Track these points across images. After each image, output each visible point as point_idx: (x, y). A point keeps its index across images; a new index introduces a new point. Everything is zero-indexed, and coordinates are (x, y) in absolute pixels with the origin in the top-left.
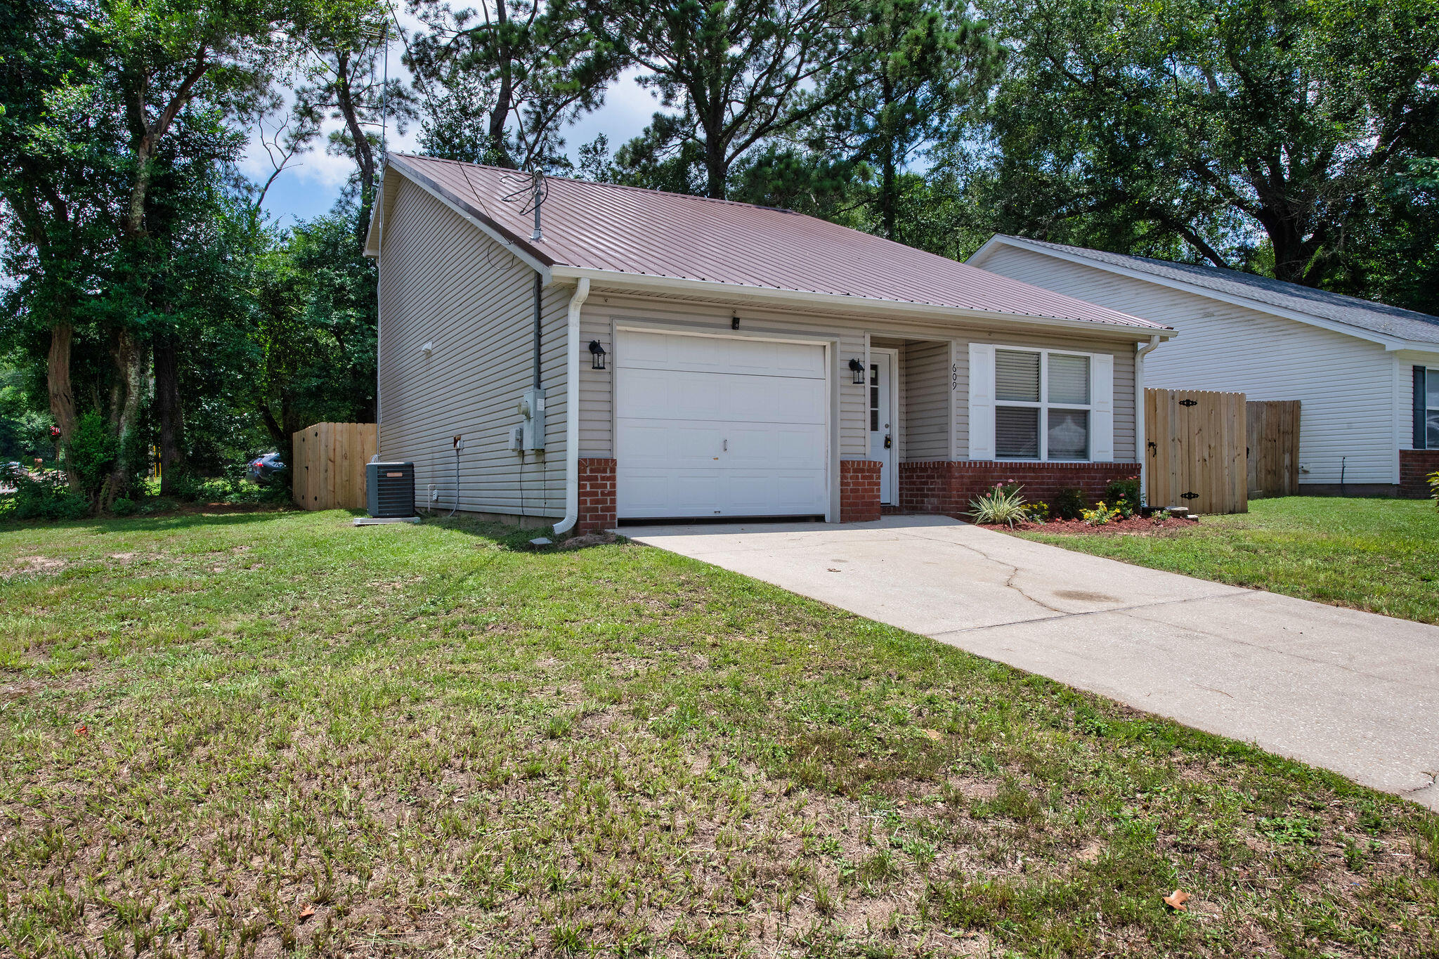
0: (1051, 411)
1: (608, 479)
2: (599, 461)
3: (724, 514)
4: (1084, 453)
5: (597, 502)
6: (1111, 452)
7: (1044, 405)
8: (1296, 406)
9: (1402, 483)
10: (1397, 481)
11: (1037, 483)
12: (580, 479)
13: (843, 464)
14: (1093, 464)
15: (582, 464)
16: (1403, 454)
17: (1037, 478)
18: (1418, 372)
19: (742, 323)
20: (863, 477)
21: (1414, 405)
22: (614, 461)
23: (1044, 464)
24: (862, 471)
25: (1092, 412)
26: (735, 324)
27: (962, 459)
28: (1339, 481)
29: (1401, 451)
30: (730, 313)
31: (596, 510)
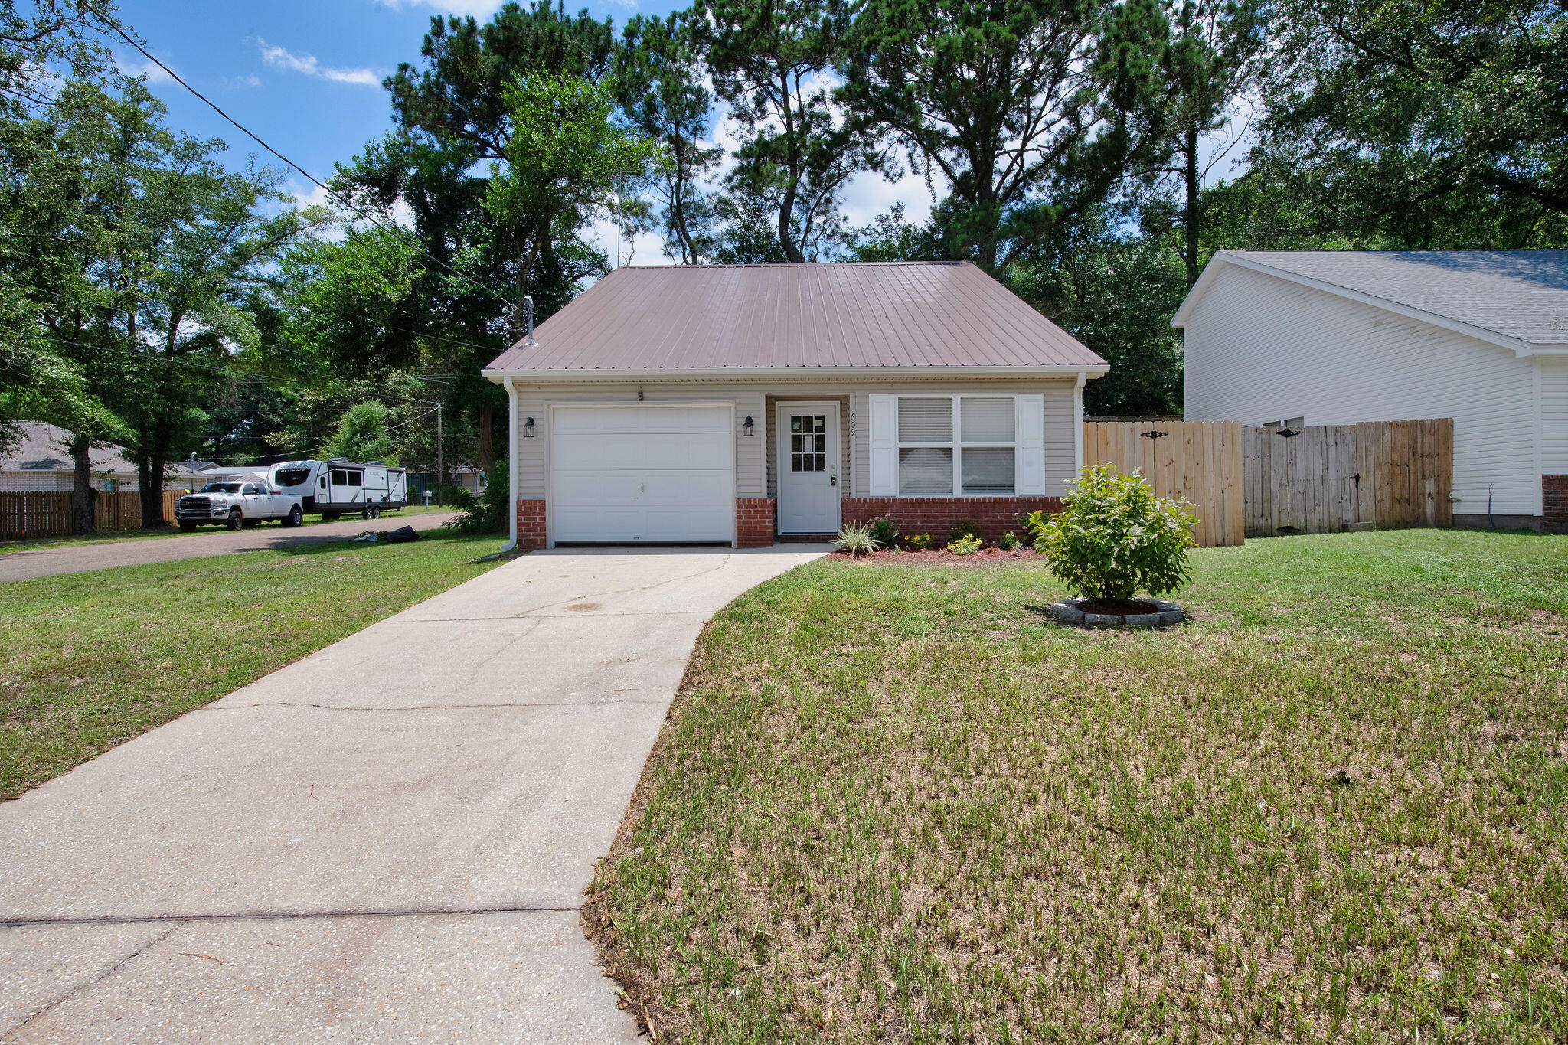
0: (964, 450)
1: (539, 514)
2: (530, 501)
3: (643, 539)
4: (1011, 487)
5: (530, 530)
6: (1043, 486)
7: (957, 446)
9: (1545, 514)
10: (1537, 510)
11: (943, 516)
12: (518, 514)
13: (738, 500)
14: (1018, 499)
15: (520, 503)
16: (1549, 481)
17: (941, 511)
19: (645, 395)
20: (755, 512)
22: (543, 503)
23: (956, 499)
24: (754, 506)
25: (1016, 450)
26: (641, 398)
27: (862, 496)
28: (1485, 512)
29: (1544, 477)
30: (638, 389)
31: (529, 535)
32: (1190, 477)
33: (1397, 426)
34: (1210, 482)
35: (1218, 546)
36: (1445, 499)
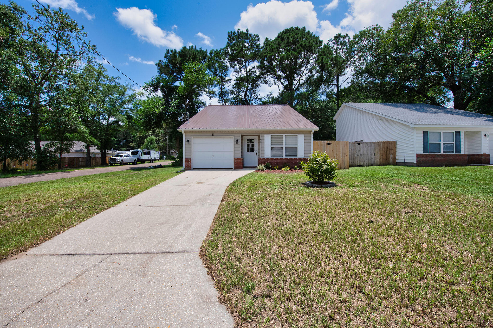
0: (286, 147)
1: (190, 161)
2: (188, 159)
3: (213, 167)
4: (296, 156)
6: (304, 155)
7: (284, 146)
8: (395, 143)
9: (417, 162)
10: (415, 162)
11: (281, 162)
13: (235, 158)
14: (298, 158)
15: (186, 159)
16: (418, 155)
18: (425, 133)
21: (423, 141)
22: (191, 159)
23: (284, 158)
24: (238, 160)
25: (298, 147)
26: (213, 135)
27: (263, 157)
28: (404, 162)
30: (212, 133)
31: (188, 166)
32: (337, 153)
33: (384, 142)
34: (341, 155)
35: (343, 169)
36: (395, 159)
